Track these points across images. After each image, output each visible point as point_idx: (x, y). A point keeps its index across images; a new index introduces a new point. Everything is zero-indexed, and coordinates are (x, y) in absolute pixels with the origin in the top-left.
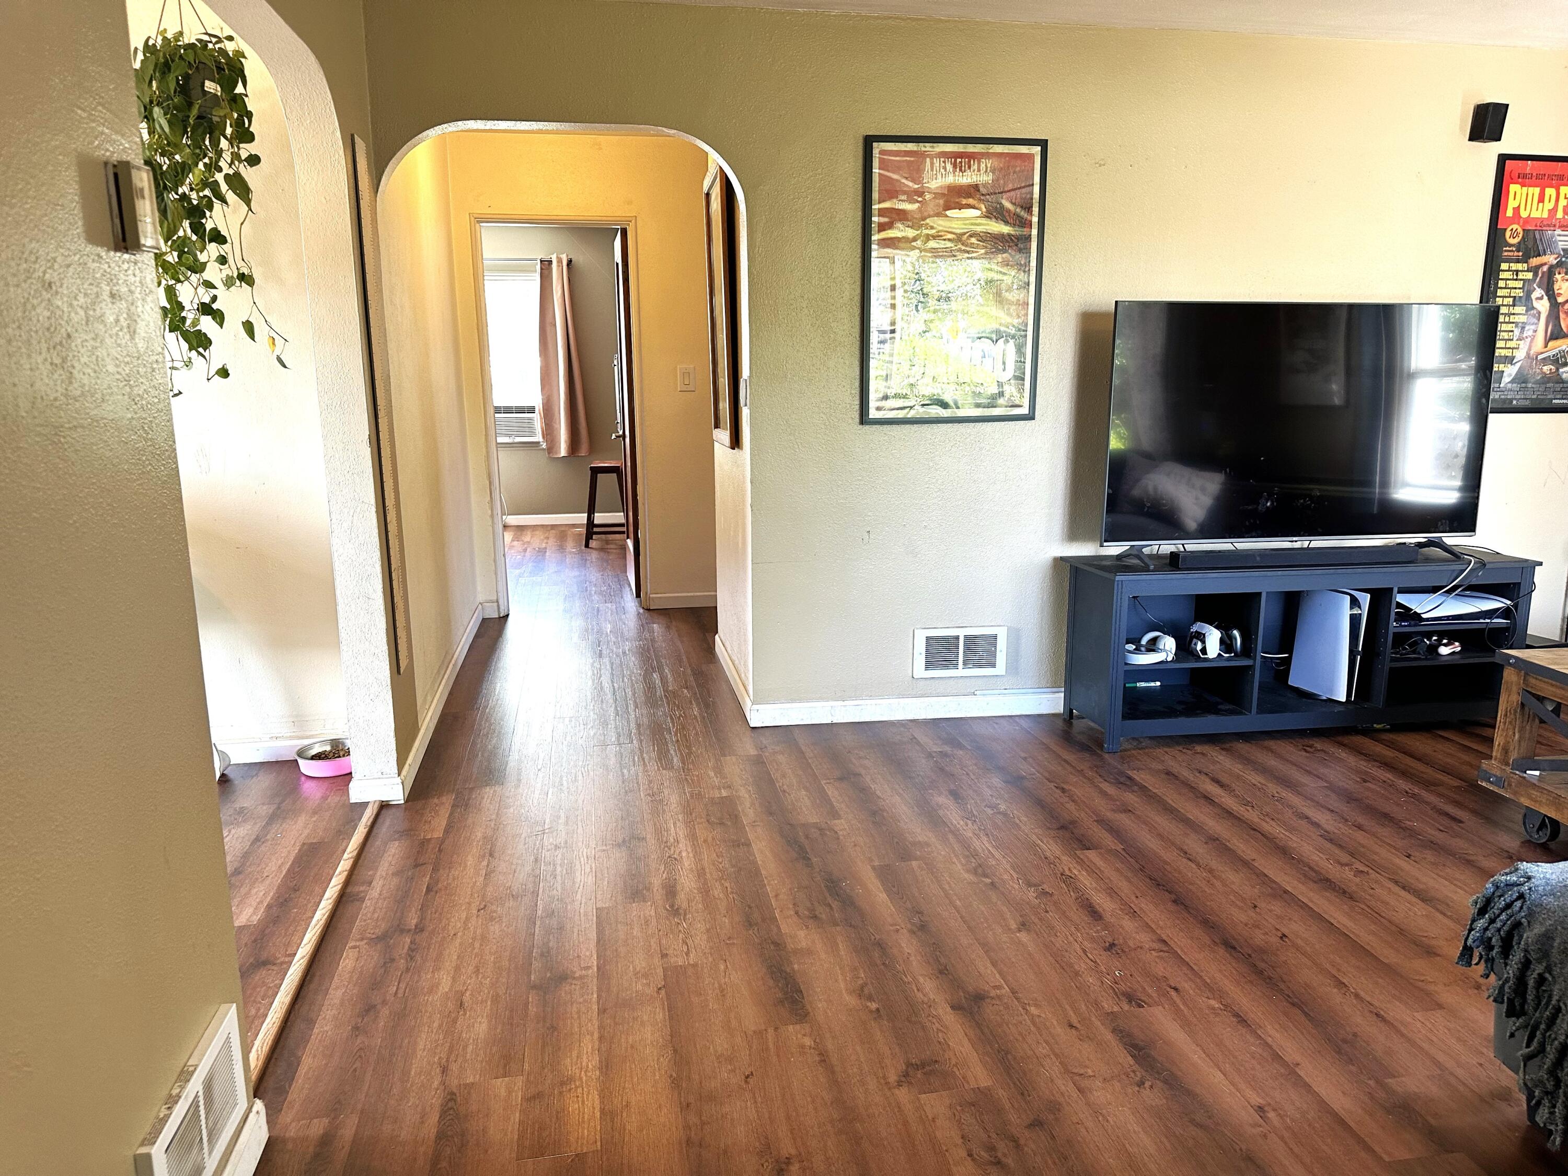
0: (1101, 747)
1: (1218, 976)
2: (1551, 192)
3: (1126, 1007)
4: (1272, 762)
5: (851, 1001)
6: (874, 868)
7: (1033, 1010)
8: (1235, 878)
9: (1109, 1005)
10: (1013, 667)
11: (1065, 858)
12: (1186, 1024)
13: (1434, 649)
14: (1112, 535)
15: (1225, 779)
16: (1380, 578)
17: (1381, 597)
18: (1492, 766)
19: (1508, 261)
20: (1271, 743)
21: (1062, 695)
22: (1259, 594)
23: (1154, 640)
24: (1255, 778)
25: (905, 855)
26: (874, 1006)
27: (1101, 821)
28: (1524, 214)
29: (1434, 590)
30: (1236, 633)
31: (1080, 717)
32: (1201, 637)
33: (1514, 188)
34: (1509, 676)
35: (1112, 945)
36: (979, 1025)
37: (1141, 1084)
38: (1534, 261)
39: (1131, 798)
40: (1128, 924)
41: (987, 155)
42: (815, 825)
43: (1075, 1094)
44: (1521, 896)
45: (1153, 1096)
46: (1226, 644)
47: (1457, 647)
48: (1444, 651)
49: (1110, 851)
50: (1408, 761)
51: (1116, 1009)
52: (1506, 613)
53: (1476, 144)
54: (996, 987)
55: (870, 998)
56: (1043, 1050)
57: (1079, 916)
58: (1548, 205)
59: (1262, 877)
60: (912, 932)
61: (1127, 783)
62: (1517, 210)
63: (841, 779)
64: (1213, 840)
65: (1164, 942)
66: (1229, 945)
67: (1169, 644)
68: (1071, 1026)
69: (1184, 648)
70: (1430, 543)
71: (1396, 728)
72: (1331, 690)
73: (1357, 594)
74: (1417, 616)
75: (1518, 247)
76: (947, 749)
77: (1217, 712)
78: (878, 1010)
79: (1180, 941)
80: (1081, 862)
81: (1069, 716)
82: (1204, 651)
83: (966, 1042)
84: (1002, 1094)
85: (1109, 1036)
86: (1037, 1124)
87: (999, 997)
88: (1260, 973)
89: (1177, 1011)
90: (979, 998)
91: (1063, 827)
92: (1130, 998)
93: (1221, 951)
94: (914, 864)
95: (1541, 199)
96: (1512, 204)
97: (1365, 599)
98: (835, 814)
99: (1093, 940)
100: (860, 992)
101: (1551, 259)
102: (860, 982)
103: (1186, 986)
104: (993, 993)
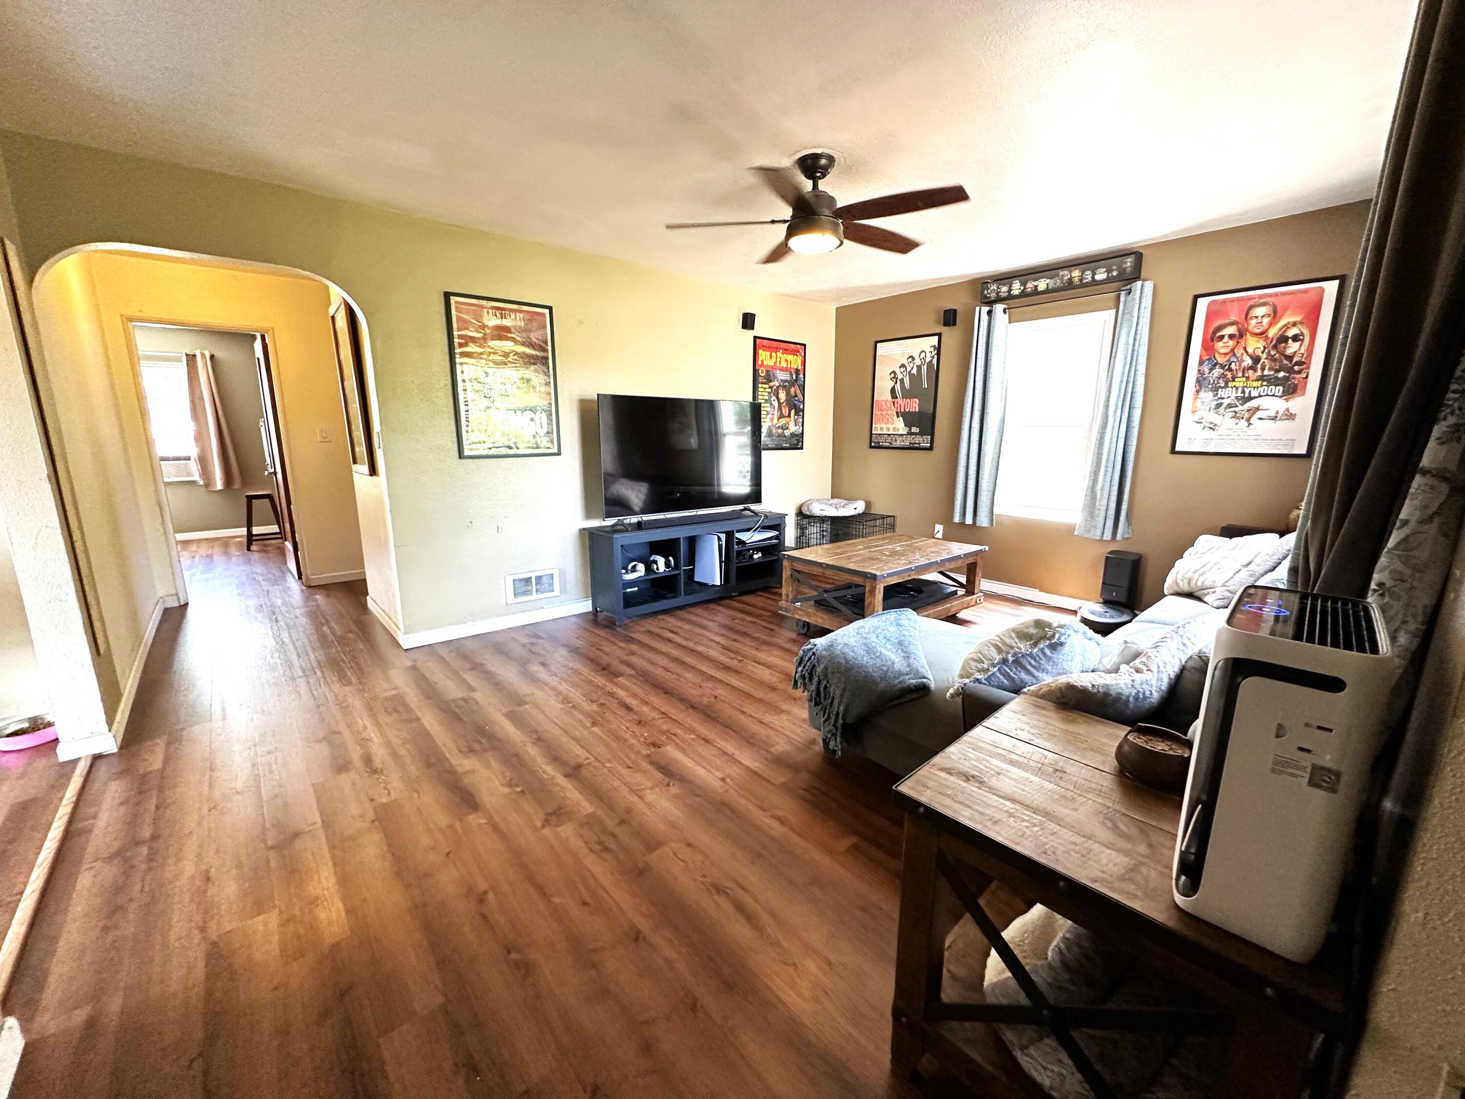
0: (615, 624)
1: (692, 722)
2: (774, 354)
3: (653, 750)
4: (693, 618)
5: (507, 790)
6: (503, 714)
7: (608, 765)
8: (689, 676)
9: (645, 751)
10: (563, 590)
11: (608, 684)
12: (682, 750)
13: (751, 556)
14: (609, 515)
15: (675, 630)
16: (729, 526)
17: (729, 535)
18: (783, 603)
19: (762, 383)
20: (692, 609)
21: (591, 602)
22: (679, 539)
23: (634, 566)
24: (687, 627)
25: (521, 703)
26: (519, 789)
27: (623, 662)
28: (765, 363)
29: (749, 530)
30: (671, 558)
31: (601, 612)
32: (655, 562)
33: (761, 351)
34: (786, 563)
35: (640, 722)
36: (581, 782)
37: (668, 785)
38: (772, 384)
39: (634, 647)
40: (646, 709)
41: (521, 311)
42: (462, 699)
43: (637, 800)
44: (814, 654)
45: (675, 789)
46: (667, 565)
47: (760, 555)
48: (755, 557)
49: (630, 675)
50: (749, 608)
51: (649, 752)
52: (777, 537)
53: (744, 330)
54: (587, 759)
55: (517, 785)
56: (617, 783)
57: (622, 712)
58: (774, 360)
59: (703, 673)
60: (533, 743)
61: (630, 640)
62: (762, 361)
63: (473, 669)
64: (675, 660)
65: (664, 713)
66: (694, 707)
67: (641, 567)
68: (629, 767)
69: (648, 569)
70: (745, 509)
71: (742, 594)
72: (713, 581)
73: (720, 535)
74: (744, 543)
75: (765, 377)
76: (533, 640)
77: (665, 598)
78: (522, 791)
79: (672, 711)
80: (616, 684)
81: (595, 612)
82: (658, 569)
83: (576, 792)
84: (601, 813)
85: (649, 767)
86: (622, 822)
87: (589, 764)
88: (709, 716)
89: (677, 745)
90: (578, 767)
91: (604, 669)
92: (654, 745)
93: (690, 710)
94: (527, 706)
95: (771, 357)
96: (760, 359)
97: (723, 536)
98: (473, 690)
99: (630, 721)
100: (510, 784)
101: (777, 384)
102: (508, 779)
103: (679, 731)
104: (585, 762)
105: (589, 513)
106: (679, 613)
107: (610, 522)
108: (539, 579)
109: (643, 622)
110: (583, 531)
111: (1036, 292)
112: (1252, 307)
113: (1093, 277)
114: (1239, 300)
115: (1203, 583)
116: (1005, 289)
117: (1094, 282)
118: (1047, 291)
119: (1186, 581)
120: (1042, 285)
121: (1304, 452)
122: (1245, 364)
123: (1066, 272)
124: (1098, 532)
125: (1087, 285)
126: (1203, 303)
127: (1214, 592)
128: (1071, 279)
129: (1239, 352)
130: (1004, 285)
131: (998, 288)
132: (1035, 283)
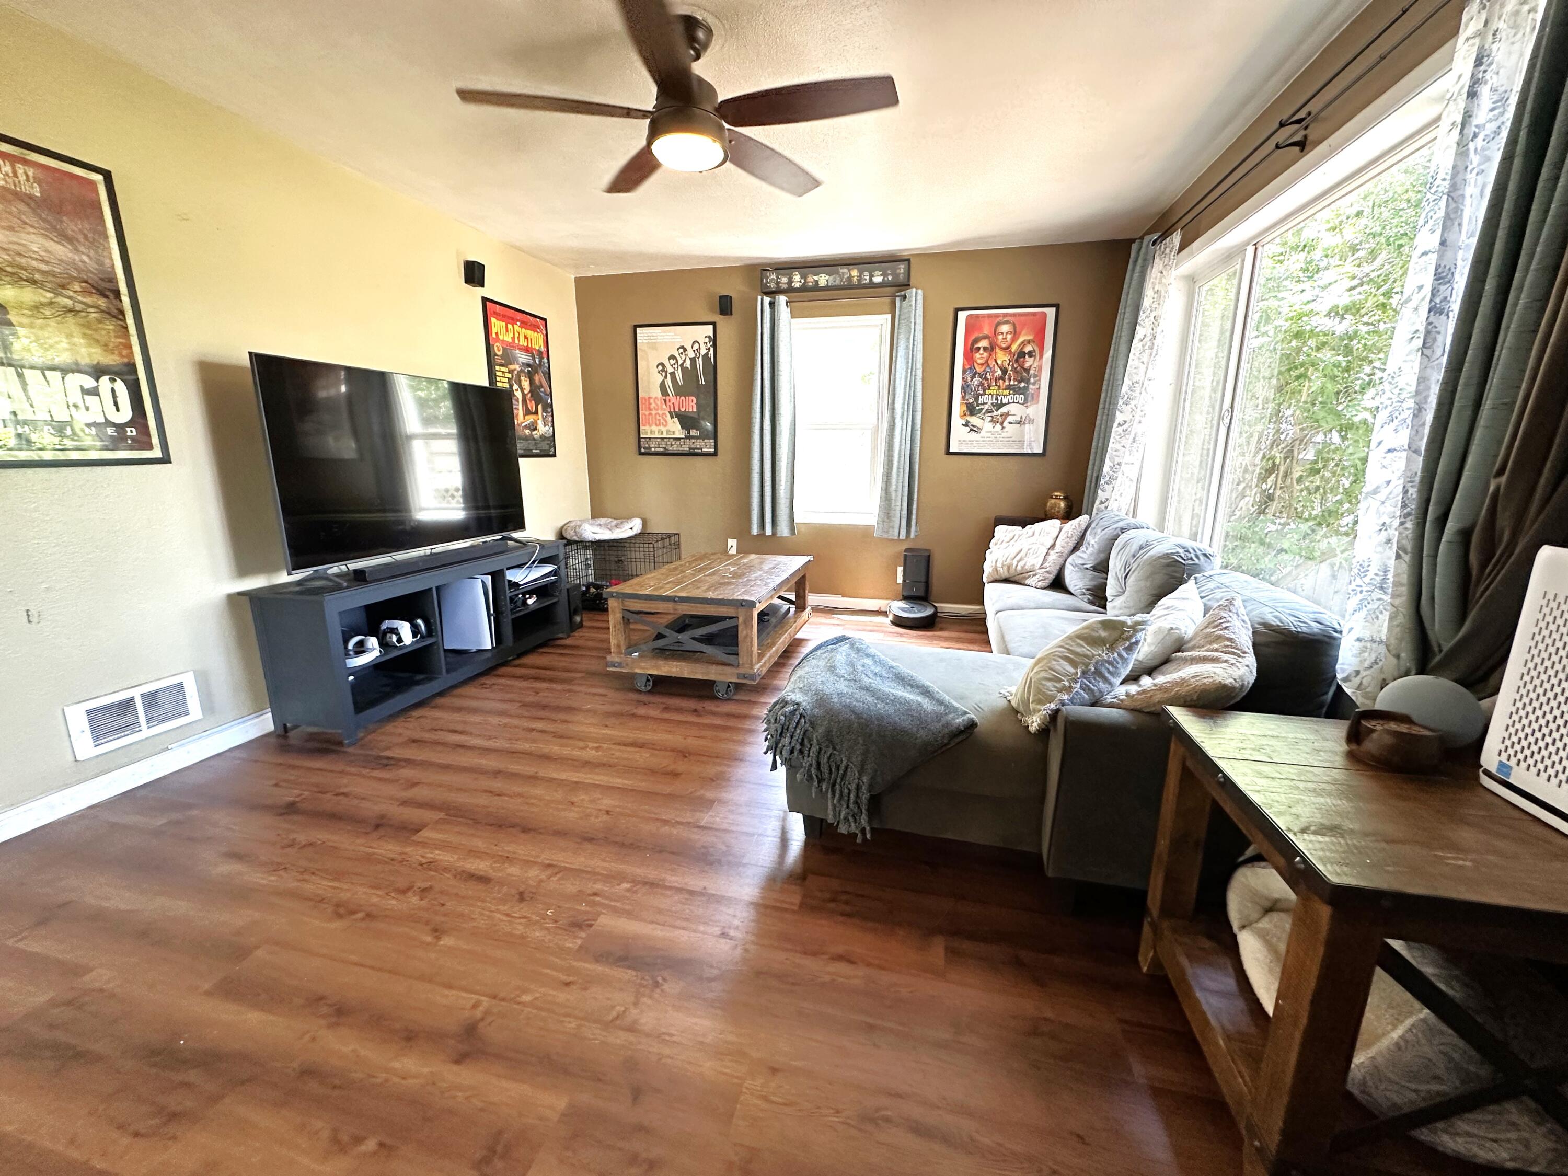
0: (337, 743)
1: (606, 865)
2: (510, 326)
3: (583, 935)
4: (474, 704)
6: (208, 993)
7: (527, 998)
8: (538, 791)
9: (573, 943)
10: (208, 706)
11: (409, 850)
12: (629, 914)
13: (524, 603)
14: (297, 566)
15: (459, 727)
16: (495, 564)
17: (497, 576)
18: (614, 658)
19: (501, 365)
20: (457, 692)
21: (270, 716)
22: (430, 589)
23: (361, 644)
24: (477, 718)
25: (241, 953)
26: (370, 1145)
27: (405, 803)
28: (501, 337)
29: (519, 566)
30: (419, 621)
31: (298, 727)
32: (394, 631)
33: (493, 320)
34: (612, 603)
35: (521, 894)
36: (498, 1057)
37: (657, 985)
38: (512, 367)
39: (407, 773)
40: (514, 870)
41: (26, 162)
43: (631, 1037)
44: (801, 716)
45: (673, 987)
46: (415, 631)
47: (534, 598)
48: (530, 602)
49: (439, 822)
51: (579, 942)
52: (554, 573)
53: (470, 287)
54: (475, 1006)
55: (358, 1140)
56: (571, 1025)
57: (471, 889)
58: (511, 335)
59: (561, 783)
60: (330, 1026)
61: (388, 763)
62: (497, 334)
63: (42, 922)
64: (497, 773)
65: (549, 866)
66: (588, 839)
67: (373, 642)
68: (567, 984)
69: (383, 644)
70: (504, 539)
71: (520, 656)
72: (480, 643)
73: (484, 577)
74: (516, 585)
75: (502, 357)
76: (175, 816)
77: (418, 683)
78: (381, 1145)
79: (561, 858)
80: (424, 844)
81: (283, 731)
82: (400, 640)
83: (505, 1084)
84: (585, 1098)
85: (599, 968)
86: (637, 1094)
87: (487, 1013)
88: (623, 845)
89: (615, 910)
90: (470, 1031)
91: (377, 826)
92: (577, 925)
93: (588, 846)
94: (259, 953)
95: (507, 331)
96: (494, 330)
97: (488, 580)
98: (78, 970)
99: (503, 901)
100: (339, 1146)
101: (517, 367)
102: (325, 1134)
103: (598, 886)
104: (478, 1013)
105: (243, 569)
106: (440, 701)
107: (299, 575)
108: (151, 699)
109: (390, 728)
110: (234, 599)
111: (816, 288)
112: (998, 324)
113: (871, 279)
114: (989, 316)
115: (1023, 567)
116: (784, 280)
117: (872, 285)
118: (827, 288)
119: (1005, 568)
120: (823, 280)
121: (1041, 451)
122: (996, 374)
123: (845, 270)
124: (896, 534)
125: (865, 287)
126: (962, 315)
127: (1035, 575)
128: (850, 277)
129: (992, 363)
130: (784, 275)
131: (778, 278)
132: (816, 278)
